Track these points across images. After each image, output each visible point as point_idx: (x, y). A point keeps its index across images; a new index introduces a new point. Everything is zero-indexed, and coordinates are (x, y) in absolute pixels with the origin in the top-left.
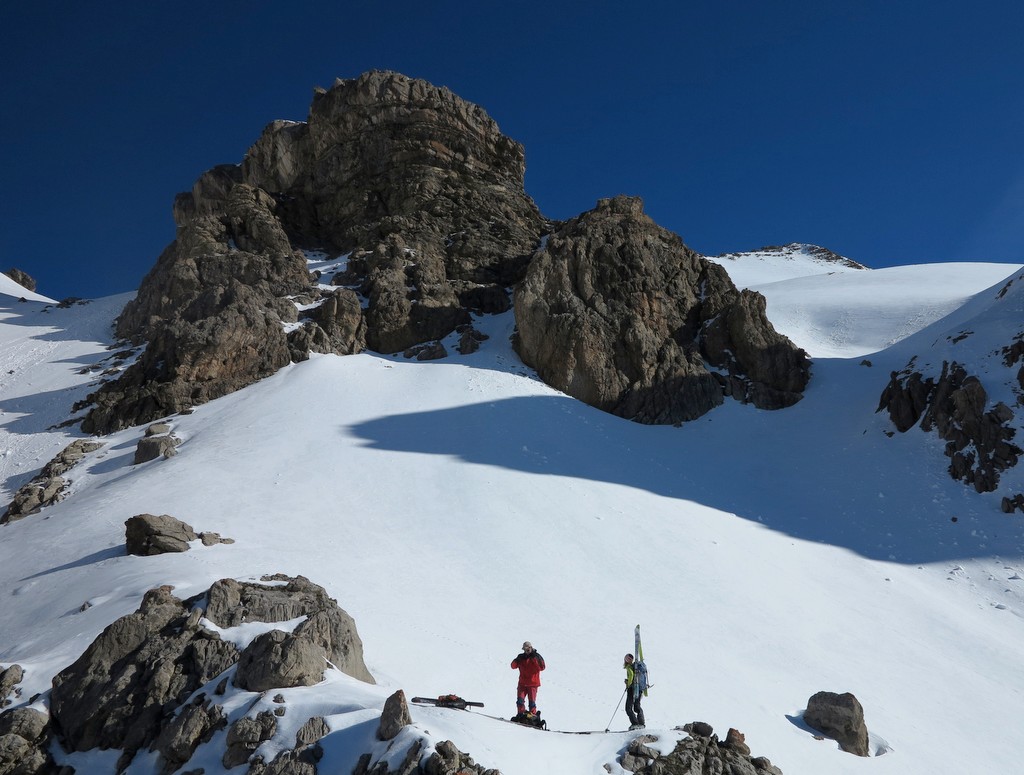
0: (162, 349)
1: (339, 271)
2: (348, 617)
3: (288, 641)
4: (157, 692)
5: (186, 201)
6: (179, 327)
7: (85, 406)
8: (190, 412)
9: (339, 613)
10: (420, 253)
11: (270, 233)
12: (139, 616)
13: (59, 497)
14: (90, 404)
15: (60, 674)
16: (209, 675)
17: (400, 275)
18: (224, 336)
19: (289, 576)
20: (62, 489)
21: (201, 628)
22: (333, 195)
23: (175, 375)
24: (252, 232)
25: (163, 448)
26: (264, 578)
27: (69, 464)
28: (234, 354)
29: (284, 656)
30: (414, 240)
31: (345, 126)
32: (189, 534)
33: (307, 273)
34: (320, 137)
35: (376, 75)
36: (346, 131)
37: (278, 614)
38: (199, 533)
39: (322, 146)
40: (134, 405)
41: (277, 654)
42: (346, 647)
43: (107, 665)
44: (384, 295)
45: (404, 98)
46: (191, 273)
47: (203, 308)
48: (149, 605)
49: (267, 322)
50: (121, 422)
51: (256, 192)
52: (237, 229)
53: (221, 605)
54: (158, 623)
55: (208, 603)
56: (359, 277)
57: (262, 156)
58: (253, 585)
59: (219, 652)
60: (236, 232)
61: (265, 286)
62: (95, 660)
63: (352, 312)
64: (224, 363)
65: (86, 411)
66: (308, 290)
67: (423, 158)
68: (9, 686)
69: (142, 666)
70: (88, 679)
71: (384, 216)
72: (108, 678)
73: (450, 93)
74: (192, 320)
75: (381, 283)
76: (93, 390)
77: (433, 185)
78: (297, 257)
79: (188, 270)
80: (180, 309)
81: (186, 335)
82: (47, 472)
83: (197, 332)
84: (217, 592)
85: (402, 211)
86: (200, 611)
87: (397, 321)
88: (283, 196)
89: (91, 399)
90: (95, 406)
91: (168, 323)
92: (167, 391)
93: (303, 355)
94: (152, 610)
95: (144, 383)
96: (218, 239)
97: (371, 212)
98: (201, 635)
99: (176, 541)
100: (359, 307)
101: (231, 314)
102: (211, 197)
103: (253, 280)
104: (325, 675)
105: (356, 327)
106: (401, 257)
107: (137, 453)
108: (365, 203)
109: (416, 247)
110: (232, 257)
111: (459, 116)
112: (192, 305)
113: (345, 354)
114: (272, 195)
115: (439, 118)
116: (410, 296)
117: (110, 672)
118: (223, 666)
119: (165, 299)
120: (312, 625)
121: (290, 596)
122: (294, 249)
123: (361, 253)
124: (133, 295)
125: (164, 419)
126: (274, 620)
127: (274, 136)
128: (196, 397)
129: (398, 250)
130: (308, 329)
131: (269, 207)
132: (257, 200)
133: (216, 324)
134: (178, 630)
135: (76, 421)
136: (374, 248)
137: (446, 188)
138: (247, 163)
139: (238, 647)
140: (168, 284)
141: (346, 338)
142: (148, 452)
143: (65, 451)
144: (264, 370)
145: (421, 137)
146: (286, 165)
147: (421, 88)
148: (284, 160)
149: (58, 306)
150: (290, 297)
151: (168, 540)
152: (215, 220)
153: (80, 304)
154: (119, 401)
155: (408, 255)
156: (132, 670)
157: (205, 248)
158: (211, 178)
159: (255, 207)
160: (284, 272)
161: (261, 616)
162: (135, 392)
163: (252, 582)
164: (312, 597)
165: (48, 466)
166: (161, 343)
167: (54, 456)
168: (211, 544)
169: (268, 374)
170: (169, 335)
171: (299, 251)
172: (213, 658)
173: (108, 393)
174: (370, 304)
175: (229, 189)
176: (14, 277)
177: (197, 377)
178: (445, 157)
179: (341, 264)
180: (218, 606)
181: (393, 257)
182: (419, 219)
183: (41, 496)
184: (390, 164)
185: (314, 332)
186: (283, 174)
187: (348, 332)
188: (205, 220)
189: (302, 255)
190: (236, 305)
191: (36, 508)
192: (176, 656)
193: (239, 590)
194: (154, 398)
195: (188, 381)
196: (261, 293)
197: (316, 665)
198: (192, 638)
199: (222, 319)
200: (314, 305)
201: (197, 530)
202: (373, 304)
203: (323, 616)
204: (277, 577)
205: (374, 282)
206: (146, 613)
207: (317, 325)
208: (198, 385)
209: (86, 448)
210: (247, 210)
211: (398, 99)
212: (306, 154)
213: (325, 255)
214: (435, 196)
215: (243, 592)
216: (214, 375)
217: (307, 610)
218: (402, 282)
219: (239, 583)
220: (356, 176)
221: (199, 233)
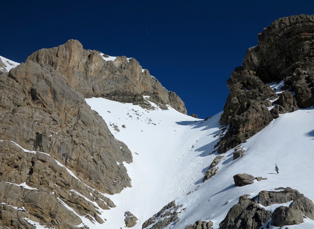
0: (234, 125)
1: (282, 86)
2: (309, 200)
3: (287, 209)
4: (249, 227)
5: (230, 81)
6: (237, 117)
7: (217, 146)
8: (246, 141)
9: (305, 199)
10: (309, 71)
11: (256, 82)
12: (239, 204)
13: (216, 173)
14: (218, 145)
15: (221, 223)
16: (264, 222)
17: (303, 81)
18: (250, 116)
19: (284, 188)
20: (216, 170)
21: (258, 207)
22: (273, 63)
23: (239, 132)
24: (250, 83)
25: (240, 154)
26: (276, 189)
27: (216, 163)
28: (255, 121)
29: (286, 214)
30: (305, 67)
31: (271, 41)
32: (253, 178)
33: (271, 90)
34: (264, 48)
35: (276, 21)
36: (271, 43)
37: (282, 200)
38: (256, 177)
39: (265, 50)
40: (230, 143)
41: (284, 214)
42: (310, 210)
43: (233, 220)
44: (300, 89)
45: (288, 24)
46: (236, 101)
47: (242, 110)
48: (241, 201)
49: (262, 109)
50: (228, 149)
51: (249, 71)
52: (246, 84)
53: (263, 199)
54: (245, 206)
55: (259, 199)
56: (289, 86)
57: (248, 60)
58: (272, 192)
59: (265, 214)
60: (246, 85)
61: (259, 98)
62: (229, 218)
63: (290, 98)
64: (253, 124)
65: (218, 147)
66: (273, 95)
67: (302, 40)
68: (210, 227)
69: (243, 220)
70: (228, 224)
71: (292, 64)
72: (234, 224)
73: (304, 15)
74: (240, 114)
75: (298, 85)
76: (218, 141)
77: (307, 47)
78: (266, 86)
79: (235, 101)
80: (235, 112)
81: (239, 119)
82: (211, 166)
83: (242, 117)
84: (261, 195)
85: (298, 60)
86: (257, 201)
87: (307, 96)
88: (257, 70)
89: (218, 144)
90: (220, 145)
91: (233, 117)
92: (238, 137)
93: (277, 116)
94: (242, 202)
95: (231, 136)
96: (241, 89)
97: (288, 64)
98: (258, 209)
99: (249, 181)
100: (292, 95)
101: (251, 109)
102: (237, 77)
103: (255, 97)
104: (303, 220)
105: (293, 102)
106: (302, 75)
107: (234, 156)
108: (284, 62)
109: (307, 70)
110: (247, 93)
111: (310, 21)
112: (239, 110)
113: (291, 112)
114: (254, 70)
115: (302, 25)
116: (309, 87)
117: (234, 222)
118: (267, 218)
119: (231, 111)
120: (296, 203)
121: (285, 194)
122: (265, 84)
123: (287, 78)
124: (222, 112)
125: (239, 145)
126: (282, 203)
127: (250, 53)
128: (247, 137)
129: (301, 73)
130: (276, 107)
131: (254, 74)
132: (250, 73)
133: (247, 114)
134: (251, 208)
135: (216, 151)
136: (292, 75)
137: (312, 46)
138: (244, 64)
139: (271, 212)
140: (231, 106)
141: (290, 107)
142: (237, 156)
143: (215, 160)
144: (265, 124)
145: (298, 34)
146: (256, 60)
147: (293, 18)
148: (255, 59)
149: (204, 120)
150: (268, 99)
151: (247, 181)
152: (239, 84)
153: (210, 118)
154: (226, 143)
155: (305, 73)
156: (240, 221)
157: (238, 93)
158: (235, 72)
159: (250, 76)
160: (264, 92)
161: (277, 202)
162: (229, 139)
163: (272, 191)
164: (294, 194)
165: (211, 164)
166: (233, 123)
167: (212, 162)
168: (260, 180)
169: (267, 124)
170: (234, 120)
171: (267, 84)
172: (264, 216)
173: (222, 141)
174: (295, 93)
175: (241, 73)
176: (192, 116)
177: (246, 131)
178: (309, 36)
179: (282, 84)
180: (262, 199)
181: (299, 75)
182: (305, 60)
183: (211, 173)
184: (290, 47)
185: (278, 108)
186: (255, 63)
187: (290, 104)
188: (236, 85)
189: (268, 85)
190: (251, 106)
191: (211, 177)
192: (252, 216)
193: (268, 194)
194: (235, 140)
195: (243, 132)
196: (258, 101)
197: (299, 217)
198: (256, 210)
199: (248, 112)
200: (276, 99)
201: (255, 177)
202: (297, 93)
203: (299, 200)
204: (280, 188)
205: (295, 86)
206: (241, 203)
207: (279, 105)
208: (246, 133)
209: (220, 158)
210: (248, 78)
211: (286, 25)
212: (261, 55)
213: (276, 83)
214: (309, 51)
215: (269, 194)
216: (250, 129)
217: (293, 198)
218: (305, 83)
219: (268, 192)
220: (279, 55)
221: (236, 89)
